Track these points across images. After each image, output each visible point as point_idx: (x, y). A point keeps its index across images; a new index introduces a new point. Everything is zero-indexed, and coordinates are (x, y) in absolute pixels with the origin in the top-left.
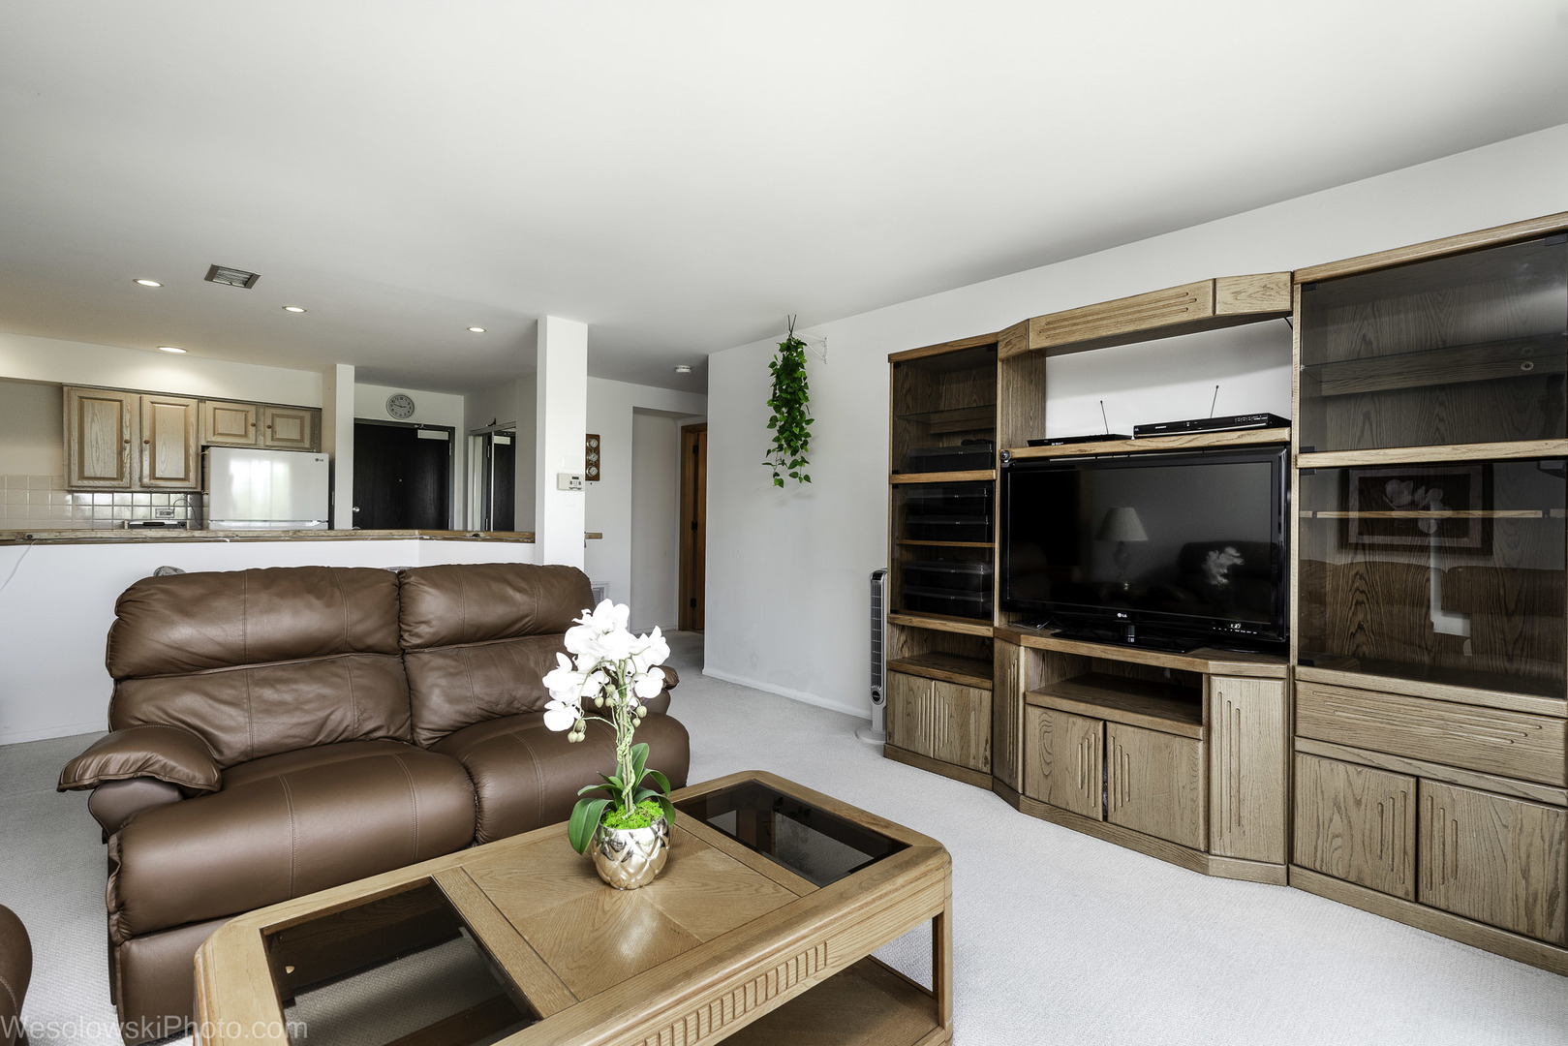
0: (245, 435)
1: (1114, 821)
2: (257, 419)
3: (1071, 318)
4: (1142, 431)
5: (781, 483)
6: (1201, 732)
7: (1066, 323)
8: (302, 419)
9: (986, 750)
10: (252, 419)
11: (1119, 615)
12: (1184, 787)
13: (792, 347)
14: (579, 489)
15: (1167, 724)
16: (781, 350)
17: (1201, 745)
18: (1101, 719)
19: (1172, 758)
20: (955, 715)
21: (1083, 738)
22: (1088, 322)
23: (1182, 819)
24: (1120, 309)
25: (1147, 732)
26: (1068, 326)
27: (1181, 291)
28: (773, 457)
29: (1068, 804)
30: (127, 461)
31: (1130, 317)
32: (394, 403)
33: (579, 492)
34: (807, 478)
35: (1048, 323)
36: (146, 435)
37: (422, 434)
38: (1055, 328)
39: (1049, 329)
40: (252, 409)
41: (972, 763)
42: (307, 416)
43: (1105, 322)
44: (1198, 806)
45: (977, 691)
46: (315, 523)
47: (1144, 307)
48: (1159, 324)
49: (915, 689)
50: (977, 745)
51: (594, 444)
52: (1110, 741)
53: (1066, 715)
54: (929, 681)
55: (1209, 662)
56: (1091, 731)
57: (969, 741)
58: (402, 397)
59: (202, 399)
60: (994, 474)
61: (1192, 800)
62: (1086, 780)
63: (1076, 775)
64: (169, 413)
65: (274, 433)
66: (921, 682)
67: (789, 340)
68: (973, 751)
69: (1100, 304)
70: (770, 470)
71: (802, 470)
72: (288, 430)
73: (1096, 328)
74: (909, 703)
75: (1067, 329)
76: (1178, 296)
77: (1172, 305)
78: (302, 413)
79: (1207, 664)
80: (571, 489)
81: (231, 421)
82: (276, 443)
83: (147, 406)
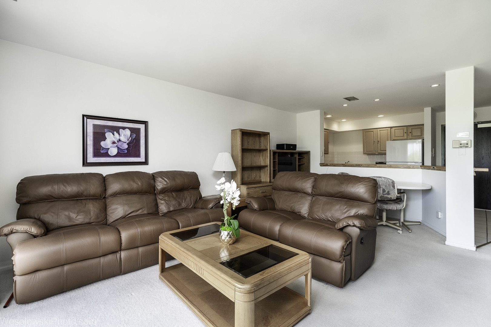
0: (403, 136)
2: (407, 130)
10: (405, 131)
14: (467, 147)
30: (374, 147)
36: (379, 139)
40: (405, 128)
42: (419, 127)
59: (391, 128)
64: (384, 132)
65: (412, 134)
72: (417, 132)
80: (461, 147)
81: (399, 133)
82: (413, 137)
83: (379, 132)
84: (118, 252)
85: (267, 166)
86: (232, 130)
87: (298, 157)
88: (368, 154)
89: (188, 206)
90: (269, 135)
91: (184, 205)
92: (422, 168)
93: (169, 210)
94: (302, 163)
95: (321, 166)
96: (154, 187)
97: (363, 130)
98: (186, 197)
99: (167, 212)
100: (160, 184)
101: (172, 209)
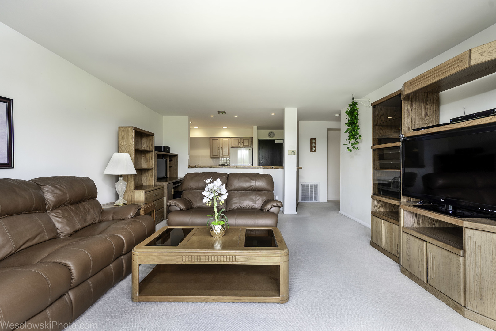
0: (238, 145)
1: (430, 284)
2: (240, 141)
3: (418, 79)
4: (454, 121)
5: (351, 150)
6: (461, 252)
7: (416, 82)
8: (249, 140)
9: (397, 248)
10: (239, 141)
11: (441, 200)
12: (455, 275)
13: (354, 105)
14: (294, 154)
15: (448, 247)
16: (350, 106)
17: (462, 258)
18: (425, 241)
19: (450, 262)
20: (388, 233)
21: (419, 247)
22: (423, 79)
23: (454, 289)
24: (434, 71)
25: (441, 249)
26: (417, 82)
27: (456, 58)
28: (348, 142)
29: (414, 273)
30: (219, 152)
31: (437, 74)
32: (270, 134)
33: (294, 156)
34: (357, 148)
35: (410, 83)
36: (222, 146)
37: (276, 141)
38: (412, 85)
39: (411, 85)
40: (239, 139)
41: (393, 252)
42: (250, 139)
43: (429, 78)
44: (460, 285)
45: (395, 225)
46: (250, 164)
47: (442, 69)
48: (448, 75)
49: (378, 222)
50: (395, 246)
51: (314, 141)
52: (428, 250)
53: (414, 237)
54: (381, 220)
55: (464, 222)
56: (421, 245)
57: (392, 244)
58: (271, 132)
59: (231, 138)
60: (400, 144)
61: (458, 282)
62: (420, 265)
63: (417, 262)
64: (226, 141)
65: (243, 144)
66: (379, 220)
67: (353, 102)
68: (394, 248)
69: (427, 71)
70: (347, 146)
71: (356, 146)
72: (246, 143)
73: (426, 81)
74: (376, 227)
75: (416, 84)
76: (456, 61)
77: (453, 65)
78: (249, 139)
79: (463, 222)
80: (292, 154)
81: (236, 142)
82: (244, 146)
83: (222, 140)
84: (64, 294)
85: (152, 169)
86: (119, 127)
87: (169, 159)
88: (212, 158)
89: (95, 220)
90: (154, 136)
91: (89, 220)
92: (263, 168)
93: (75, 230)
94: (171, 165)
95: (189, 168)
96: (43, 201)
97: (210, 137)
98: (89, 210)
99: (74, 232)
100: (49, 196)
101: (78, 226)
